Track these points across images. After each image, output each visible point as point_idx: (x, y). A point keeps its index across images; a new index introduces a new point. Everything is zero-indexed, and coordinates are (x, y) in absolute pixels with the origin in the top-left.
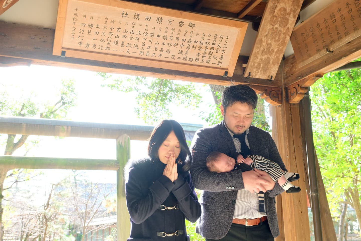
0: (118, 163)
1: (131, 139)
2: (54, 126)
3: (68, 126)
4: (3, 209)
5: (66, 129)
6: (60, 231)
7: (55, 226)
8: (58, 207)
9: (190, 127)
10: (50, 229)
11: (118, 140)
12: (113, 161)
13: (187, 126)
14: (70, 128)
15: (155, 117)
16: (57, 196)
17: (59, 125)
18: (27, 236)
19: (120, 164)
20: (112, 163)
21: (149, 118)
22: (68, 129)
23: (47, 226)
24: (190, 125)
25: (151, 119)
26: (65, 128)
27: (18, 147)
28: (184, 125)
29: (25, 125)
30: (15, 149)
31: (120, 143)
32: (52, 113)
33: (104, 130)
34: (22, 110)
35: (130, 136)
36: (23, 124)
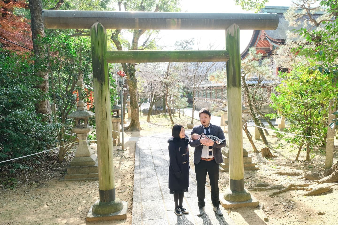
0: (228, 54)
1: (240, 29)
2: (165, 19)
3: (178, 19)
4: (137, 79)
5: (176, 22)
6: (177, 94)
7: (174, 91)
8: (174, 77)
9: (274, 10)
10: (170, 93)
11: (227, 29)
12: (223, 52)
13: (271, 9)
14: (180, 20)
15: (252, 3)
16: (173, 69)
17: (170, 18)
18: (155, 96)
19: (230, 55)
20: (222, 54)
21: (247, 4)
22: (178, 21)
23: (168, 90)
24: (274, 8)
25: (248, 5)
26: (176, 20)
27: (142, 33)
28: (269, 8)
29: (137, 19)
30: (141, 35)
31: (230, 34)
32: (165, 4)
33: (213, 20)
34: (142, 3)
35: (239, 26)
36: (136, 18)
